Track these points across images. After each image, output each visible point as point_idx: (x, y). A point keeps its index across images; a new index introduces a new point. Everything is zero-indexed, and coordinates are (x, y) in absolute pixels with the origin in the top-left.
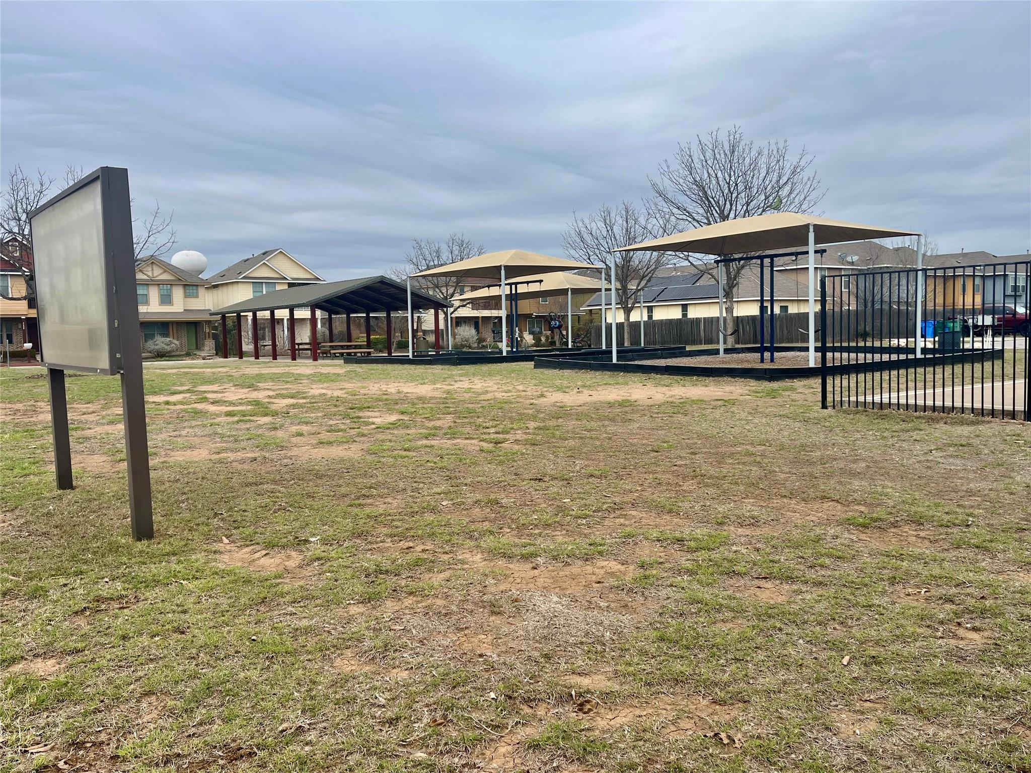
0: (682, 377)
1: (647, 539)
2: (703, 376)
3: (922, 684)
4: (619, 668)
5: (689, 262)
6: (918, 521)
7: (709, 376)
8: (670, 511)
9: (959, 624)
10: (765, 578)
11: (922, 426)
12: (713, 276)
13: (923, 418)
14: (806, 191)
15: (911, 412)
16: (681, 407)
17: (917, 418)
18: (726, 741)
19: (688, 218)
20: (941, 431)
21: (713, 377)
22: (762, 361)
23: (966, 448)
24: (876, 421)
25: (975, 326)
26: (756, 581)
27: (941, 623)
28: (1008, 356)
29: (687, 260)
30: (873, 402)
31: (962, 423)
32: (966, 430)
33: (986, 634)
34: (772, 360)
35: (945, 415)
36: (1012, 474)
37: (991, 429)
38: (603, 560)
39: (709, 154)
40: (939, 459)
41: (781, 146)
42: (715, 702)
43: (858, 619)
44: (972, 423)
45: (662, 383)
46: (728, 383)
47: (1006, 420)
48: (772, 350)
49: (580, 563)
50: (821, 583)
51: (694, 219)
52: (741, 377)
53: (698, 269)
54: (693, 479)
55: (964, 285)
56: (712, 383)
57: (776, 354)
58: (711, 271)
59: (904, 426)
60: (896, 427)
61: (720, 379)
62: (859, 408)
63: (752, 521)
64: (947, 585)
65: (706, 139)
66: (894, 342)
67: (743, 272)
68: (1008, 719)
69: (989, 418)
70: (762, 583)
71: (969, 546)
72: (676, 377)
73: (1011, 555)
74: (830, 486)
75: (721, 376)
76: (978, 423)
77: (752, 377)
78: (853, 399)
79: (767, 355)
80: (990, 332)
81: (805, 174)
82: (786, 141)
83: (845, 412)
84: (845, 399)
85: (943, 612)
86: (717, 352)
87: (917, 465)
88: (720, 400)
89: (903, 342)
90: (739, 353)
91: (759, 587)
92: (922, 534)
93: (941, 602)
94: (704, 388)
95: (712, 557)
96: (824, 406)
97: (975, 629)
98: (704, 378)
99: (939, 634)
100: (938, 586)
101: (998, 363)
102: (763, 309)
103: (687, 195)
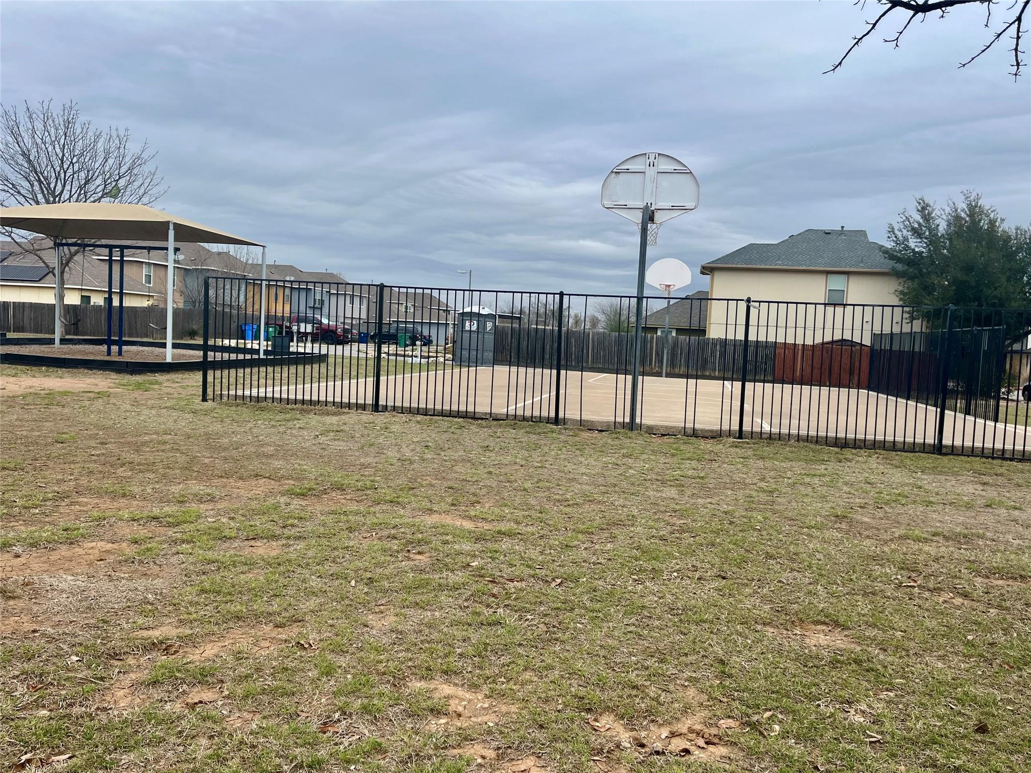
0: (28, 367)
1: (121, 520)
2: (55, 366)
3: (408, 589)
4: (182, 617)
5: (12, 239)
6: (341, 488)
7: (62, 367)
8: (124, 495)
9: (409, 551)
10: (254, 539)
11: (298, 416)
12: (41, 259)
13: (297, 409)
14: (146, 185)
15: (284, 405)
16: (51, 398)
17: (291, 410)
18: (306, 646)
19: (10, 190)
20: (313, 420)
21: (66, 368)
22: (109, 353)
23: (341, 433)
24: (257, 413)
25: (299, 332)
26: (247, 541)
27: (398, 552)
28: (331, 360)
29: (10, 236)
30: (251, 396)
31: (328, 414)
32: (334, 419)
33: (427, 555)
34: (120, 353)
35: (313, 407)
36: (385, 451)
37: (352, 417)
38: (89, 542)
39: (39, 125)
40: (328, 442)
41: (122, 133)
42: (277, 626)
43: (343, 557)
44: (334, 414)
45: (5, 372)
46: (85, 375)
47: (359, 411)
48: (121, 343)
49: (64, 547)
50: (300, 537)
51: (19, 192)
52: (100, 369)
53: (23, 248)
54: (122, 467)
55: (276, 294)
56: (66, 375)
57: (125, 348)
58: (38, 253)
59: (283, 416)
60: (278, 418)
61: (75, 370)
62: (238, 401)
63: (209, 498)
64: (387, 528)
65: (35, 106)
66: (226, 342)
67: (76, 258)
68: (466, 600)
69: (347, 410)
70: (252, 543)
71: (386, 502)
72: (19, 367)
73: (414, 505)
74: (255, 465)
75: (77, 367)
76: (339, 414)
77: (113, 370)
78: (232, 392)
79: (115, 348)
80: (309, 338)
81: (147, 168)
82: (127, 130)
83: (226, 404)
84: (225, 392)
85: (395, 545)
86: (51, 342)
87: (314, 448)
88: (90, 392)
89: (233, 343)
90: (75, 344)
91: (252, 546)
92: (348, 497)
93: (389, 539)
94: (58, 379)
95: (198, 527)
96: (204, 399)
97: (419, 553)
98: (56, 369)
99: (400, 559)
100: (381, 529)
101: (323, 366)
102: (109, 300)
103: (9, 164)
